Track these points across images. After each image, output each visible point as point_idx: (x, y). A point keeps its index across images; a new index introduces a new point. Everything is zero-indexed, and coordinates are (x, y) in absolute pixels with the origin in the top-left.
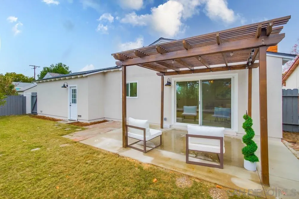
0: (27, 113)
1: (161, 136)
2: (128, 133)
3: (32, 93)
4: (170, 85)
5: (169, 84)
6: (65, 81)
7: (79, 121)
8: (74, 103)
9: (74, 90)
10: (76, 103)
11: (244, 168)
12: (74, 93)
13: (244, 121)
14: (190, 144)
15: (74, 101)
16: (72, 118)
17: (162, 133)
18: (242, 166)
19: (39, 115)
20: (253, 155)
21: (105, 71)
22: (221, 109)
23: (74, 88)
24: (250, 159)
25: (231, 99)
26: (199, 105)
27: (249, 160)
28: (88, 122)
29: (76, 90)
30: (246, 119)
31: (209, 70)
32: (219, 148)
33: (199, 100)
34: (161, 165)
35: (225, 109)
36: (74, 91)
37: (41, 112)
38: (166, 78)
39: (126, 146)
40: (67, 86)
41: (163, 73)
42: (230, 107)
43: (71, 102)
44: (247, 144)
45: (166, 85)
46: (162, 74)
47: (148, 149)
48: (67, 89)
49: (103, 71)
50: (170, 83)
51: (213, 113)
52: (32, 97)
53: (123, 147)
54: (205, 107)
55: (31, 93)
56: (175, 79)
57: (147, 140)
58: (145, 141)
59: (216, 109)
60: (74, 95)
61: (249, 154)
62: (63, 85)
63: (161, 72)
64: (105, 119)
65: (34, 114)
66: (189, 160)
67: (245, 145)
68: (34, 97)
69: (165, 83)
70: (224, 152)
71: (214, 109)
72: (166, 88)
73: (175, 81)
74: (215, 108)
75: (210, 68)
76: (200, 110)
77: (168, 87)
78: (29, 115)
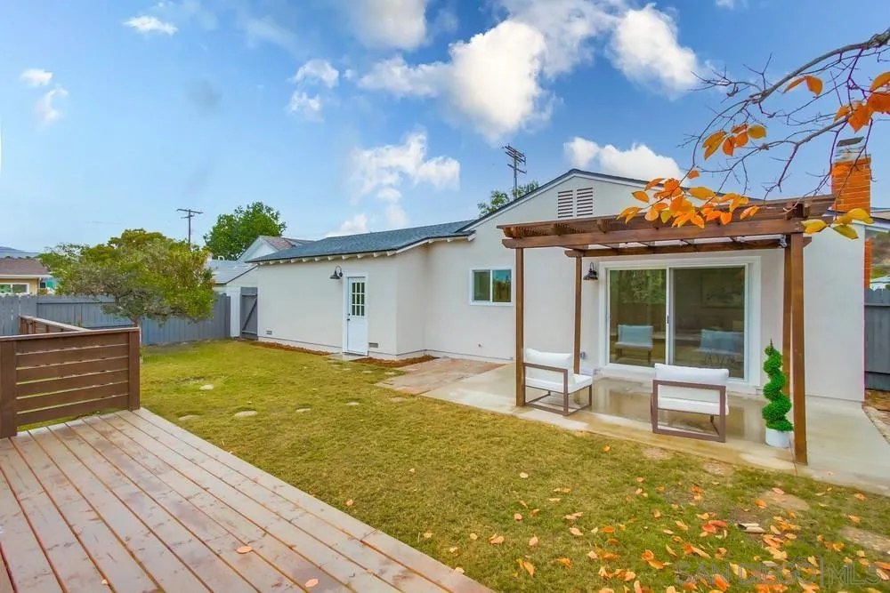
0: (232, 336)
1: (590, 387)
2: (526, 378)
3: (242, 288)
4: (596, 278)
5: (593, 275)
6: (337, 264)
7: (371, 355)
8: (358, 314)
9: (358, 284)
10: (363, 314)
11: (766, 444)
12: (358, 291)
13: (767, 358)
14: (660, 399)
15: (358, 309)
16: (352, 349)
17: (594, 381)
18: (762, 441)
19: (260, 340)
20: (783, 419)
21: (430, 241)
22: (719, 334)
23: (356, 281)
24: (777, 426)
25: (743, 308)
26: (667, 325)
27: (775, 428)
28: (396, 359)
29: (363, 284)
30: (770, 355)
31: (692, 248)
32: (718, 405)
33: (667, 314)
34: (607, 434)
35: (729, 335)
36: (358, 288)
37: (269, 333)
38: (587, 262)
39: (522, 403)
40: (341, 275)
41: (581, 252)
42: (742, 330)
43: (351, 312)
44: (772, 400)
45: (585, 279)
46: (578, 254)
47: (570, 410)
48: (341, 282)
49: (426, 241)
50: (595, 273)
51: (697, 344)
52: (244, 297)
53: (517, 405)
54: (679, 328)
55: (239, 289)
56: (606, 265)
57: (570, 391)
58: (566, 394)
59: (706, 335)
60: (358, 296)
61: (775, 418)
62: (333, 274)
63: (575, 250)
64: (427, 353)
65: (249, 336)
66: (659, 427)
67: (769, 402)
68: (250, 299)
69: (585, 272)
70: (727, 413)
71: (700, 333)
72: (587, 285)
73: (606, 269)
74: (704, 330)
75: (695, 245)
76: (669, 335)
77: (590, 282)
78: (236, 338)
